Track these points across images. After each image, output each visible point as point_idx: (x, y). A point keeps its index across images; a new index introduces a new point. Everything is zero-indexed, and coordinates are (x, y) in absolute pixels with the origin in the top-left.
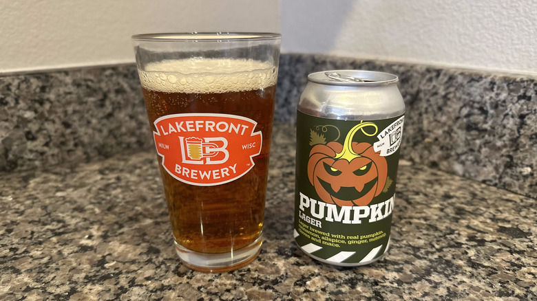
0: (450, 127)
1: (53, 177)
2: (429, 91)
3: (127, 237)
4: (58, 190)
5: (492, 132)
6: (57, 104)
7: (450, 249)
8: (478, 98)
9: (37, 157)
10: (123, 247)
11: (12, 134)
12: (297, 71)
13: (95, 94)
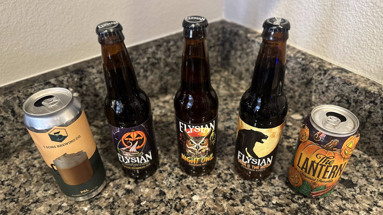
12: (235, 40)
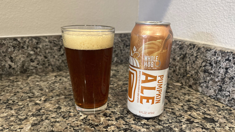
0: (197, 70)
1: (38, 76)
2: (190, 53)
3: (52, 102)
4: (38, 81)
5: (214, 74)
6: (42, 49)
7: (176, 123)
8: (209, 59)
9: (34, 68)
10: (50, 105)
11: (26, 59)
13: (57, 46)
